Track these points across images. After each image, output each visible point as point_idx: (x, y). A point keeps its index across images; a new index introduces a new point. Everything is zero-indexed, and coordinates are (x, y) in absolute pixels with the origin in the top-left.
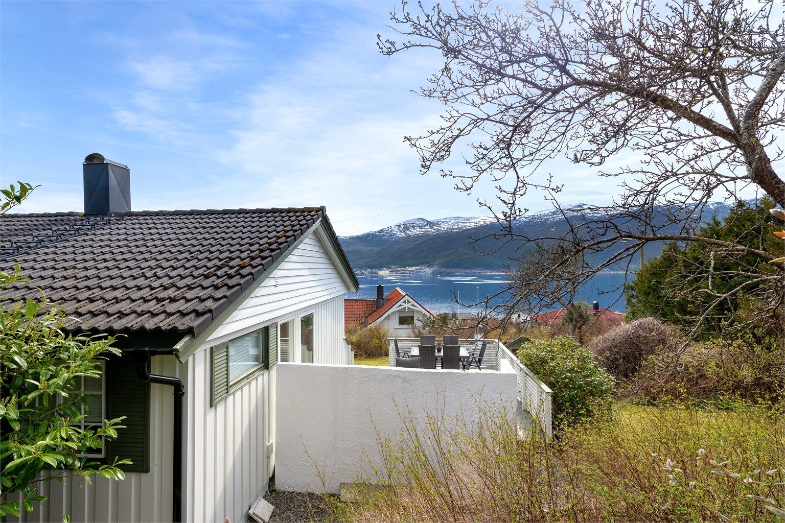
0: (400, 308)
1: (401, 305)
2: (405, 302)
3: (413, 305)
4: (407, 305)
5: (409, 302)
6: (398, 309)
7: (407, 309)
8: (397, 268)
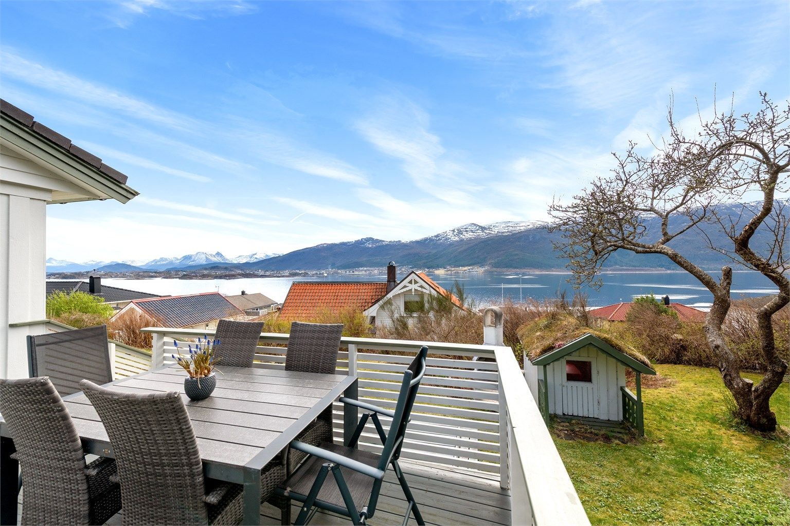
0: (405, 290)
1: (405, 287)
2: (410, 282)
3: (421, 287)
4: (413, 287)
5: (416, 282)
6: (402, 291)
7: (413, 290)
8: (452, 267)
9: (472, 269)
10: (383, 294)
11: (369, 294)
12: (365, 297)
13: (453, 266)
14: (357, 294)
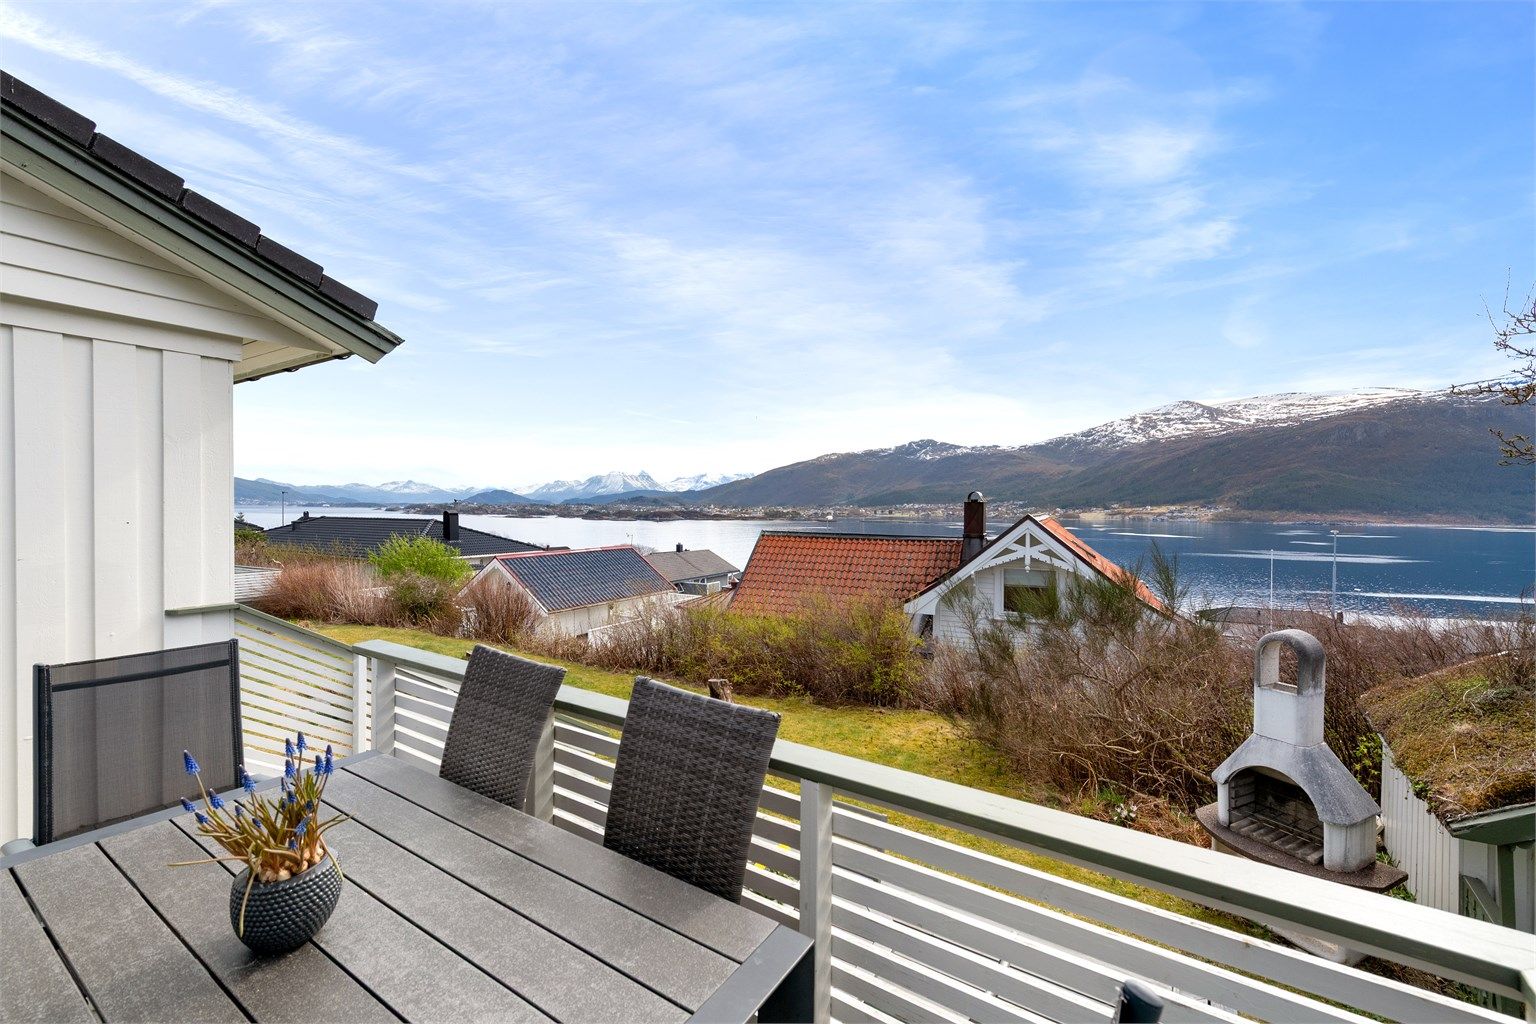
0: (1006, 558)
1: (1007, 551)
2: (1021, 541)
3: (1049, 553)
4: (1028, 552)
5: (1035, 542)
6: (1000, 561)
7: (1028, 561)
8: (1125, 507)
9: (1180, 511)
10: (953, 565)
11: (920, 564)
12: (911, 571)
13: (1127, 503)
14: (893, 562)
